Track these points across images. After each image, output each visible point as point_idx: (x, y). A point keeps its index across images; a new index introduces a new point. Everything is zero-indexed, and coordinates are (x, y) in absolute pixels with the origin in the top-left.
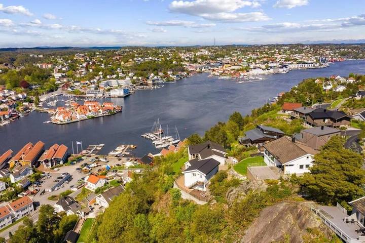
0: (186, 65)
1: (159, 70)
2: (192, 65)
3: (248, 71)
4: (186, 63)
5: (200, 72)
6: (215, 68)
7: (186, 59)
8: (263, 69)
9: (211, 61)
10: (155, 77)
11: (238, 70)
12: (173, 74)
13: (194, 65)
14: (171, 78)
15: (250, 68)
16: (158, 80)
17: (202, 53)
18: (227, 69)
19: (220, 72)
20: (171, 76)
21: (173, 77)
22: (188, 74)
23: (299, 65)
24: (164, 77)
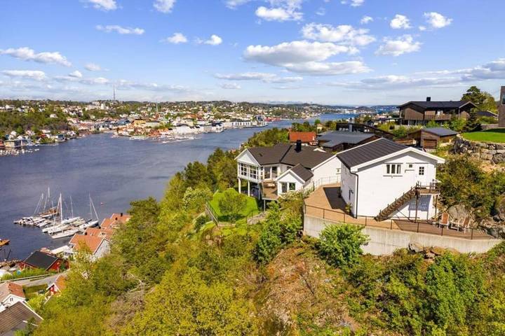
0: (73, 122)
1: (26, 126)
2: (81, 122)
3: (171, 129)
4: (71, 119)
5: (97, 132)
6: (120, 127)
7: (71, 113)
8: (191, 128)
9: (111, 119)
10: (20, 138)
11: (156, 128)
12: (53, 134)
13: (85, 122)
14: (50, 139)
15: (172, 126)
16: (25, 141)
17: (96, 107)
18: (139, 126)
19: (129, 130)
20: (48, 136)
21: (53, 137)
22: (78, 134)
23: (234, 123)
24: (38, 138)
